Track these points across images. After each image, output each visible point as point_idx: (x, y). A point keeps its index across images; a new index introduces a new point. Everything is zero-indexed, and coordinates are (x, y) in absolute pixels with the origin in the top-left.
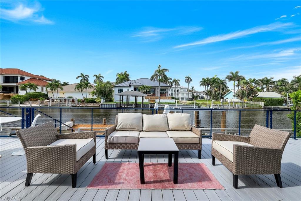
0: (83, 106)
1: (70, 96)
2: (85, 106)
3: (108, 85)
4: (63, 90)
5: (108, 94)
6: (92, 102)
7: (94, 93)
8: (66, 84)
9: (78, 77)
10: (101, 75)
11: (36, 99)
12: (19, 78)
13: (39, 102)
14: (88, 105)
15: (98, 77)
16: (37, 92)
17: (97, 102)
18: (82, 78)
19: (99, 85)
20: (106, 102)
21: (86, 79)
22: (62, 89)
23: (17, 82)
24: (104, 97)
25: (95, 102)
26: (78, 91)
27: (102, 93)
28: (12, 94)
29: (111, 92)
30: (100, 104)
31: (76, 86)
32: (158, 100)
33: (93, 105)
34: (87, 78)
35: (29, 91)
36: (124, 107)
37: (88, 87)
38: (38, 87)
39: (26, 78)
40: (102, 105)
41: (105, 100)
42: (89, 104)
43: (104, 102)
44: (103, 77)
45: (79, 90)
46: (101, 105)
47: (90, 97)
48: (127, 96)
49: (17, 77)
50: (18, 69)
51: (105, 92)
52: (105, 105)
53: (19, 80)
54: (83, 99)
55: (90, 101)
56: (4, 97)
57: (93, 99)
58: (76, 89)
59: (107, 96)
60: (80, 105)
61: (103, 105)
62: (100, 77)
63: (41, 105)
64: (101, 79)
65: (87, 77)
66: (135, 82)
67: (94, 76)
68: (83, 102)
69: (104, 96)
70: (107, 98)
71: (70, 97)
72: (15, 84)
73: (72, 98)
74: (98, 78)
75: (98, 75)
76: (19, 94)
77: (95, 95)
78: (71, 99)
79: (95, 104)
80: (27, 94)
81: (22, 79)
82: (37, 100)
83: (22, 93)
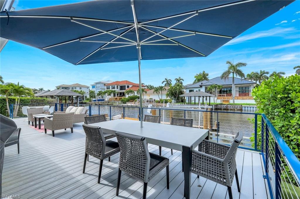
1: (151, 98)
2: (160, 106)
7: (168, 95)
9: (163, 82)
11: (132, 100)
13: (133, 102)
14: (162, 105)
15: (178, 80)
16: (134, 96)
17: (169, 102)
18: (166, 82)
19: (171, 88)
20: (177, 102)
21: (169, 83)
23: (125, 89)
25: (167, 102)
27: (173, 94)
28: (123, 98)
32: (232, 100)
34: (170, 82)
35: (131, 95)
37: (162, 90)
39: (130, 86)
43: (175, 103)
44: (183, 80)
47: (164, 97)
49: (125, 86)
50: (127, 81)
51: (176, 93)
53: (126, 88)
54: (159, 100)
56: (119, 99)
57: (166, 99)
59: (178, 97)
62: (181, 79)
65: (170, 81)
66: (207, 82)
67: (175, 80)
68: (159, 102)
69: (175, 97)
70: (178, 99)
71: (151, 99)
72: (124, 91)
73: (152, 99)
75: (178, 78)
77: (168, 97)
80: (129, 97)
81: (128, 87)
83: (127, 96)
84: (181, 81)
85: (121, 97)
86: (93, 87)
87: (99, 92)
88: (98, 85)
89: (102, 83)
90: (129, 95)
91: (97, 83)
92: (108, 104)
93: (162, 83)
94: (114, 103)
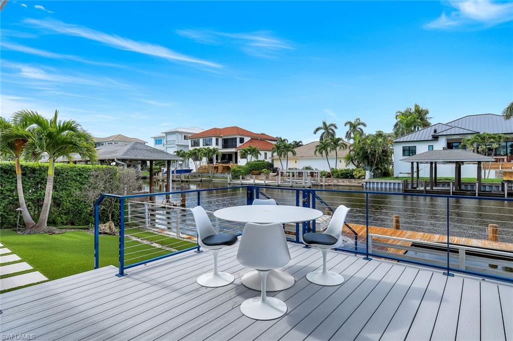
0: (329, 185)
1: (307, 166)
2: (334, 185)
3: (380, 140)
4: (297, 155)
5: (380, 158)
6: (347, 177)
7: (350, 159)
8: (297, 145)
9: (318, 130)
10: (362, 121)
11: (258, 172)
12: (238, 140)
13: (263, 176)
14: (339, 182)
15: (353, 127)
16: (259, 161)
17: (357, 177)
18: (324, 131)
20: (375, 176)
21: (330, 131)
22: (294, 154)
23: (235, 147)
24: (371, 166)
25: (352, 177)
26: (320, 155)
27: (367, 157)
28: (231, 165)
29: (386, 154)
30: (364, 180)
31: (318, 146)
33: (348, 184)
34: (332, 130)
35: (251, 158)
36: (422, 188)
37: (338, 148)
38: (261, 152)
39: (247, 139)
40: (368, 184)
41: (372, 174)
42: (340, 180)
43: (371, 178)
44: (364, 125)
45: (322, 153)
46: (365, 184)
47: (342, 166)
48: (431, 163)
49: (236, 138)
50: (237, 127)
51: (373, 155)
52: (373, 183)
53: (239, 144)
54: (329, 171)
55: (342, 175)
56: (223, 169)
57: (347, 170)
58: (317, 153)
59: (377, 165)
60: (324, 182)
61: (370, 183)
62: (359, 124)
63: (267, 182)
64: (360, 128)
65: (333, 128)
66: (448, 127)
67: (346, 125)
68: (330, 177)
69: (370, 164)
70: (378, 168)
71: (307, 168)
72: (233, 150)
73: (310, 168)
74: (355, 127)
75: (353, 122)
76: (239, 164)
77: (351, 163)
78: (309, 171)
79: (353, 180)
80: (248, 163)
81: (242, 140)
82: (259, 174)
83: (242, 162)
84: (360, 126)
85: (227, 165)
86: (158, 141)
87: (178, 152)
88: (170, 138)
89: (181, 133)
90: (249, 160)
91: (167, 134)
92: (201, 181)
93: (315, 133)
94: (214, 177)
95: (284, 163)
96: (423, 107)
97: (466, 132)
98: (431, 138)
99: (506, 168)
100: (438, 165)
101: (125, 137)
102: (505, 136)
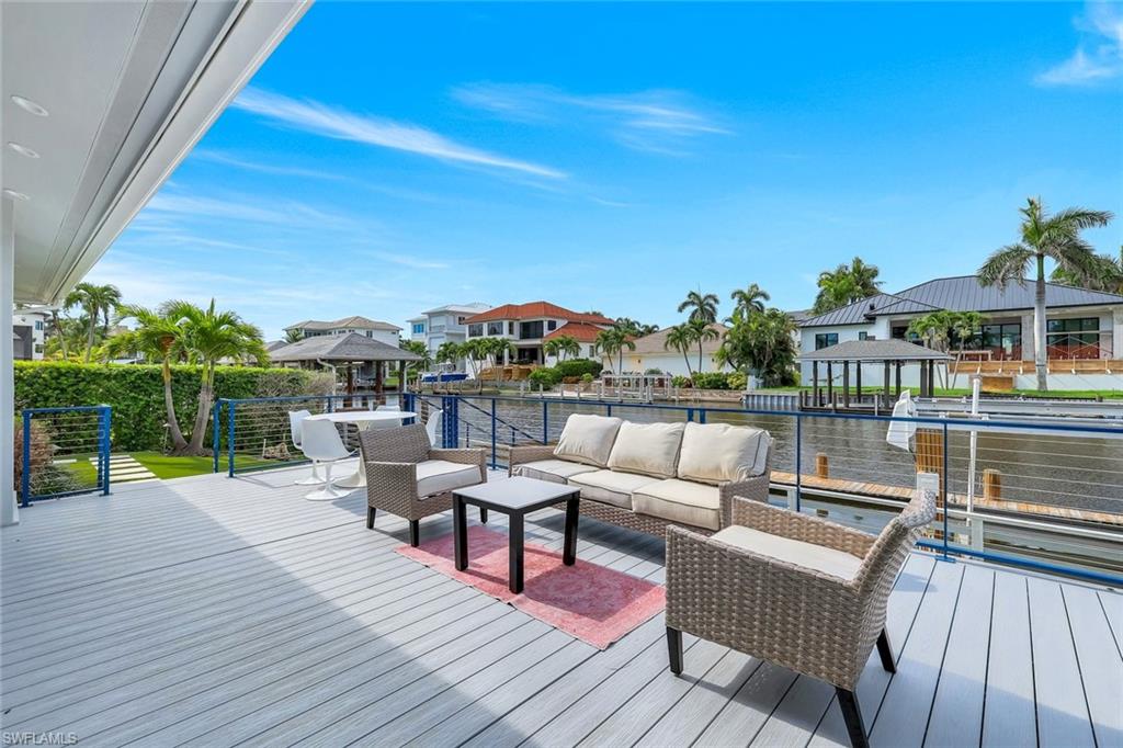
0: (687, 400)
1: (653, 368)
2: (696, 401)
3: (773, 324)
4: (637, 351)
5: (774, 355)
6: (717, 388)
7: (726, 357)
8: (650, 331)
9: (684, 306)
10: (760, 290)
11: (574, 378)
12: (546, 324)
13: (581, 386)
14: (703, 395)
15: (746, 299)
16: (579, 360)
17: (733, 386)
18: (696, 307)
19: (739, 327)
20: (766, 385)
21: (708, 307)
22: (632, 347)
23: (541, 336)
24: (759, 367)
25: (726, 386)
26: (674, 349)
27: (751, 353)
28: (534, 367)
29: (784, 347)
30: (743, 392)
31: (669, 335)
32: (1034, 377)
33: (720, 398)
34: (711, 306)
35: (564, 356)
37: (702, 338)
38: (581, 345)
39: (560, 323)
40: (750, 398)
41: (761, 381)
42: (707, 393)
43: (758, 388)
44: (766, 297)
45: (677, 347)
46: (744, 398)
47: (711, 368)
48: (846, 363)
49: (542, 322)
50: (544, 303)
51: (761, 349)
52: (759, 396)
53: (546, 332)
54: (689, 377)
55: (709, 383)
56: (521, 373)
57: (719, 375)
58: (669, 346)
59: (769, 365)
60: (677, 394)
61: (753, 396)
62: (757, 294)
63: (582, 395)
64: (757, 302)
65: (712, 302)
66: (895, 300)
67: (733, 297)
68: (690, 386)
69: (757, 364)
70: (770, 372)
71: (652, 372)
72: (538, 342)
73: (658, 372)
74: (749, 301)
75: (746, 291)
76: (547, 365)
77: (727, 363)
78: (656, 377)
79: (726, 392)
80: (559, 364)
81: (552, 326)
82: (577, 382)
83: (551, 363)
84: (758, 299)
85: (527, 367)
86: (418, 327)
87: (445, 345)
88: (436, 322)
89: (453, 313)
90: (561, 359)
91: (431, 315)
92: (480, 394)
93: (680, 310)
94: (503, 387)
95: (616, 363)
96: (867, 263)
97: (921, 308)
98: (862, 320)
99: (990, 371)
100: (862, 365)
101: (365, 321)
102: (984, 315)
